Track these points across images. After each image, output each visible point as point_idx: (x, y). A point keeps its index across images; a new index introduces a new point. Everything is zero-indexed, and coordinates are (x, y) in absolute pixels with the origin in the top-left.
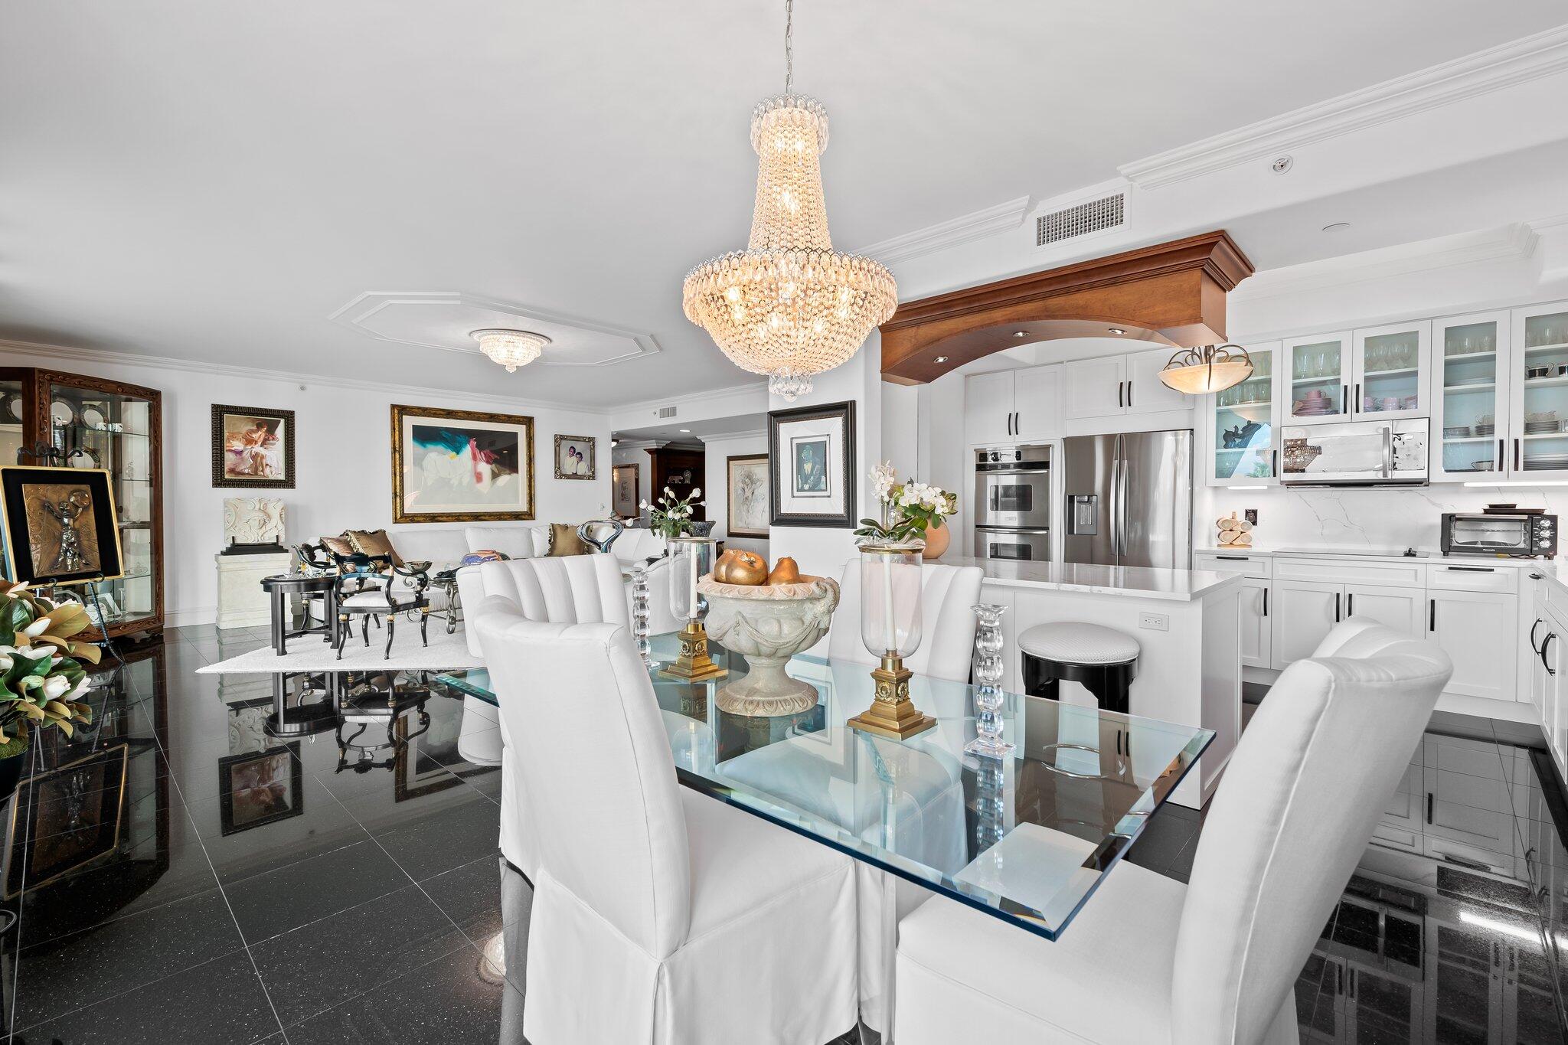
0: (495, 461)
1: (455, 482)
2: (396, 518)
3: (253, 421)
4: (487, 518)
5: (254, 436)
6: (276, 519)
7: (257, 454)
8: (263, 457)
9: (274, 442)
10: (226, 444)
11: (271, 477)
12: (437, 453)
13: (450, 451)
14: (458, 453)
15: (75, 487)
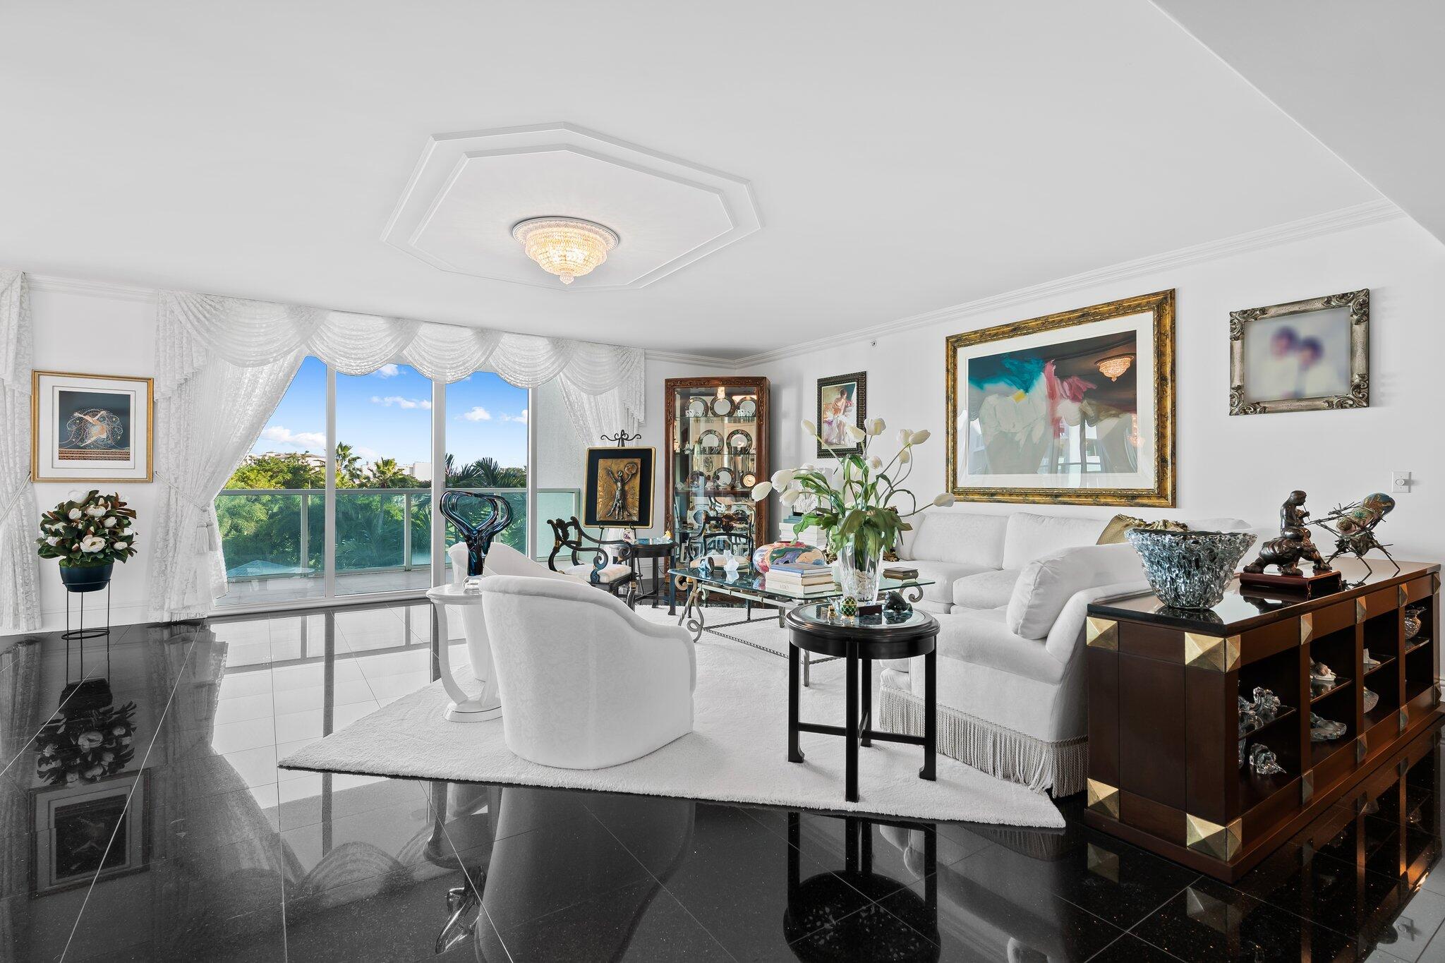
0: (1088, 395)
1: (1021, 437)
3: (838, 389)
5: (839, 404)
7: (840, 423)
8: (843, 425)
9: (850, 408)
10: (824, 416)
11: (848, 446)
12: (997, 395)
13: (1015, 388)
14: (1027, 390)
15: (630, 460)
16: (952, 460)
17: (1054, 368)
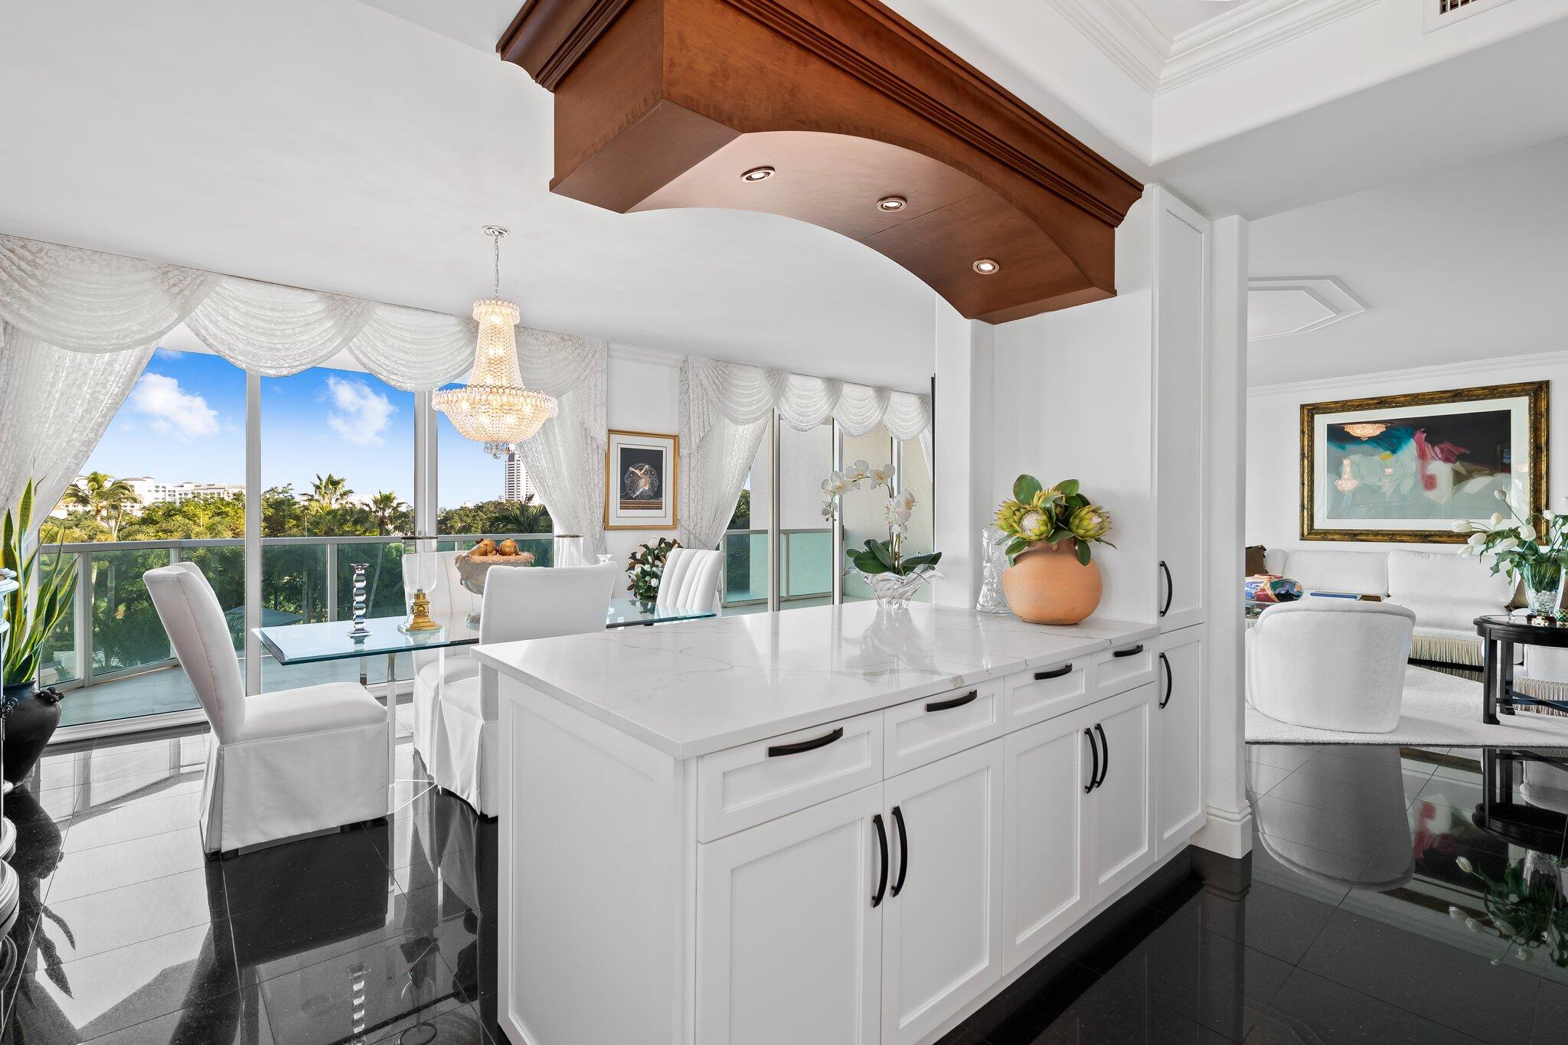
0: (1461, 458)
1: (1387, 489)
2: (1303, 535)
4: (1444, 539)
12: (1361, 455)
13: (1381, 450)
14: (1394, 452)
16: (1308, 506)
17: (1425, 435)
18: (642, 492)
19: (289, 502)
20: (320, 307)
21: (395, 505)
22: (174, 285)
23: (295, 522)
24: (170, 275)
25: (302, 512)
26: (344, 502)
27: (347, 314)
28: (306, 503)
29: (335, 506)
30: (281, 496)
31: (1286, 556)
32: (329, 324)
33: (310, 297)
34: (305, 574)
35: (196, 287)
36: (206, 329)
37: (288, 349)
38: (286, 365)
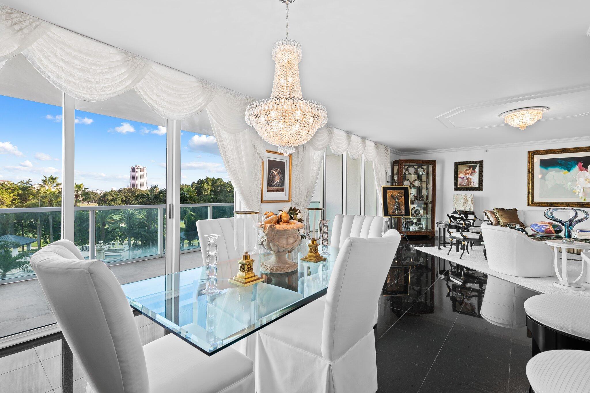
1: (566, 186)
2: (529, 204)
3: (468, 166)
5: (468, 172)
6: (470, 202)
7: (469, 178)
8: (471, 179)
9: (475, 173)
10: (459, 175)
11: (473, 186)
12: (554, 172)
13: (563, 170)
14: (569, 170)
15: (400, 191)
16: (531, 193)
17: (582, 164)
18: (276, 183)
19: (30, 187)
20: (118, 57)
21: (83, 189)
22: (16, 24)
23: (33, 197)
24: (13, 16)
25: (37, 192)
26: (58, 188)
27: (136, 65)
28: (39, 188)
29: (54, 190)
30: (26, 184)
31: (524, 213)
32: (123, 70)
33: (112, 50)
34: (38, 220)
35: (32, 28)
36: (40, 61)
37: (97, 83)
38: (96, 93)
